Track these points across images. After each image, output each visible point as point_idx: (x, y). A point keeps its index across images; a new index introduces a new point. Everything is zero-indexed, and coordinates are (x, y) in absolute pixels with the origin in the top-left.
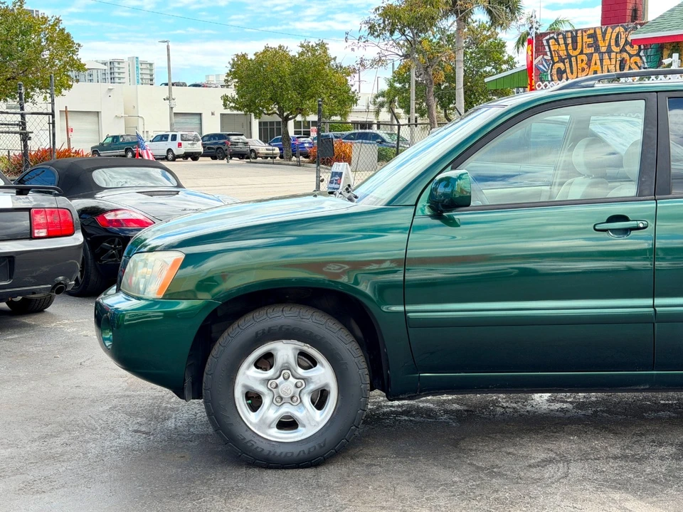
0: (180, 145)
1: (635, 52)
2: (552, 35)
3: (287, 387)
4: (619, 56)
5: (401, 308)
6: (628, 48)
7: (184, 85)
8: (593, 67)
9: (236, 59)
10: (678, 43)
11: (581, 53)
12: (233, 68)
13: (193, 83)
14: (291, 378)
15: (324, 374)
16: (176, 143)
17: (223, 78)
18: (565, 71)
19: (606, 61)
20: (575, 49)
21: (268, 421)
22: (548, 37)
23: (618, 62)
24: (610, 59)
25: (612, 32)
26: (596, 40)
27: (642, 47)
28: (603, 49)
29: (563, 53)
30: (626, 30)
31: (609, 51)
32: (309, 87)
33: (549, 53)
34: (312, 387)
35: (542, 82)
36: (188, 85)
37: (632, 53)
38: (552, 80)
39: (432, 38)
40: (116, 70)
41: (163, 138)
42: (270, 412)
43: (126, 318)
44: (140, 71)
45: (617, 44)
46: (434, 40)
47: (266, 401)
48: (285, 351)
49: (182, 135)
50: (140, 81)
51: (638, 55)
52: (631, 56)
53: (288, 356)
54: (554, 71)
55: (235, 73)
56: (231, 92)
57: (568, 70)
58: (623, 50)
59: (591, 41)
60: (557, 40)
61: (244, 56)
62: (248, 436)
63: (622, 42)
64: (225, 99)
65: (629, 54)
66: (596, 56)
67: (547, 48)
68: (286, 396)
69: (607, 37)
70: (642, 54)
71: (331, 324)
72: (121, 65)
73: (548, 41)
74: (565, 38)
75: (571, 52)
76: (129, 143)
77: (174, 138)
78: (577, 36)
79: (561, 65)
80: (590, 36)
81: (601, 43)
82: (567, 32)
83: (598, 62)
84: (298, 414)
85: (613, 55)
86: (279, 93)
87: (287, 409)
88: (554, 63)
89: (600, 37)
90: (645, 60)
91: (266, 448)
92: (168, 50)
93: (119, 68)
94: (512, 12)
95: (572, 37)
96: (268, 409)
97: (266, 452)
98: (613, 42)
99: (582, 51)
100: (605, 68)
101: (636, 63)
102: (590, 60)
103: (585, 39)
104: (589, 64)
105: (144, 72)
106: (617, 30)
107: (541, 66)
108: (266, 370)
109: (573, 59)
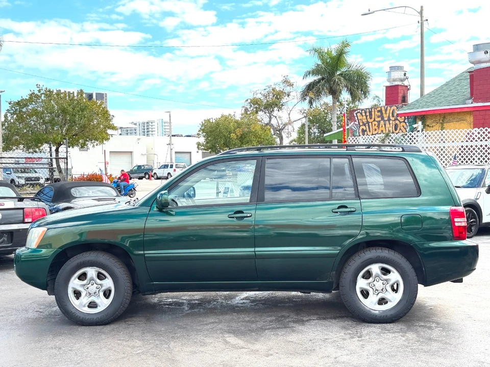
0: (175, 170)
1: (403, 120)
2: (359, 111)
3: (93, 288)
4: (394, 122)
5: (142, 252)
6: (399, 118)
7: (182, 136)
8: (381, 129)
9: (204, 122)
10: (424, 115)
11: (374, 120)
12: (202, 127)
13: (187, 135)
14: (95, 284)
15: (108, 283)
16: (172, 169)
17: (197, 132)
18: (366, 131)
19: (387, 125)
20: (371, 118)
21: (83, 304)
22: (356, 112)
23: (394, 126)
24: (390, 124)
25: (390, 109)
26: (382, 114)
27: (406, 118)
28: (386, 119)
29: (365, 121)
30: (397, 108)
31: (389, 120)
32: (245, 137)
33: (357, 121)
34: (104, 288)
35: (355, 136)
36: (184, 136)
37: (401, 121)
38: (360, 136)
39: (320, 108)
40: (150, 127)
41: (166, 166)
42: (85, 300)
43: (22, 257)
44: (164, 127)
45: (393, 116)
46: (322, 110)
47: (83, 294)
48: (92, 272)
49: (176, 165)
50: (164, 133)
51: (404, 122)
52: (400, 122)
53: (93, 274)
54: (360, 131)
55: (203, 130)
56: (202, 140)
57: (368, 130)
58: (396, 119)
59: (379, 114)
60: (361, 114)
61: (209, 120)
62: (73, 311)
63: (395, 115)
64: (199, 144)
65: (399, 121)
66: (382, 122)
67: (356, 118)
68: (92, 292)
69: (388, 112)
70: (406, 121)
71: (111, 260)
72: (153, 124)
73: (356, 114)
74: (365, 113)
75: (369, 120)
76: (148, 169)
77: (172, 166)
78: (371, 111)
79: (364, 127)
80: (378, 111)
81: (384, 115)
82: (367, 109)
83: (384, 126)
84: (97, 301)
85: (391, 122)
86: (228, 140)
87: (93, 299)
88: (360, 126)
89: (384, 112)
90: (408, 125)
91: (82, 316)
92: (170, 116)
93: (152, 126)
94: (365, 94)
95: (369, 112)
96: (84, 298)
97: (81, 318)
98: (391, 115)
99: (375, 119)
100: (387, 129)
101: (403, 126)
102: (379, 125)
103: (376, 112)
104: (378, 127)
105: (166, 127)
106: (393, 108)
107: (353, 128)
108: (83, 280)
109: (370, 124)
